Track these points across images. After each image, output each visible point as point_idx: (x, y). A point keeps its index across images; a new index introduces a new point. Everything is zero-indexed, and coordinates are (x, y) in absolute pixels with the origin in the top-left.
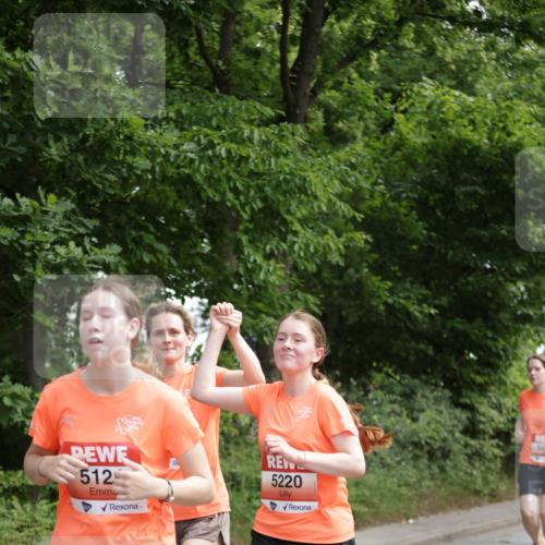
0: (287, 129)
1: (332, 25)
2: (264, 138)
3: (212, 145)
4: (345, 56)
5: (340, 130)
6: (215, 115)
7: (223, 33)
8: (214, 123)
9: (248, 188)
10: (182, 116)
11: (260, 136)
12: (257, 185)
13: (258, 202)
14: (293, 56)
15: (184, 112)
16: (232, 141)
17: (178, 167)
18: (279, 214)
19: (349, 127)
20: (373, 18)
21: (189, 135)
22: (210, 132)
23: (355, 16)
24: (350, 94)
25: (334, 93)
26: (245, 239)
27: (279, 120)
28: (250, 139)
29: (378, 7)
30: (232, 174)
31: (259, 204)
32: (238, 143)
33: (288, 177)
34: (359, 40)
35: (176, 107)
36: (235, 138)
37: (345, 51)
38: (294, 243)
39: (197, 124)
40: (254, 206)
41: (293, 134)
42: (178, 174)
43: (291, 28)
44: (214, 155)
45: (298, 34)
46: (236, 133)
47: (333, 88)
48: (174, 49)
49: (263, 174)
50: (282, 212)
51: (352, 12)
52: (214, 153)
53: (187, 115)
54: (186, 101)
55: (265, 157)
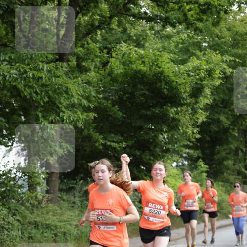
0: (59, 65)
1: (80, 18)
2: (49, 69)
3: (25, 72)
4: (85, 32)
5: (84, 66)
6: (26, 59)
8: (26, 62)
9: (42, 92)
10: (12, 59)
11: (47, 68)
12: (46, 90)
13: (46, 98)
15: (13, 57)
16: (35, 70)
17: (10, 82)
18: (55, 104)
19: (88, 65)
20: (99, 15)
21: (15, 67)
22: (24, 66)
23: (91, 14)
24: (88, 50)
25: (81, 49)
26: (40, 114)
27: (57, 60)
28: (43, 69)
29: (101, 11)
30: (34, 85)
32: (37, 71)
33: (60, 87)
34: (92, 25)
35: (9, 55)
36: (36, 69)
37: (86, 31)
38: (64, 116)
39: (19, 63)
40: (45, 100)
41: (62, 67)
42: (11, 85)
44: (27, 77)
46: (36, 67)
47: (80, 47)
48: (9, 29)
49: (48, 85)
50: (57, 103)
51: (89, 13)
52: (27, 75)
53: (14, 59)
54: (13, 53)
55: (50, 77)
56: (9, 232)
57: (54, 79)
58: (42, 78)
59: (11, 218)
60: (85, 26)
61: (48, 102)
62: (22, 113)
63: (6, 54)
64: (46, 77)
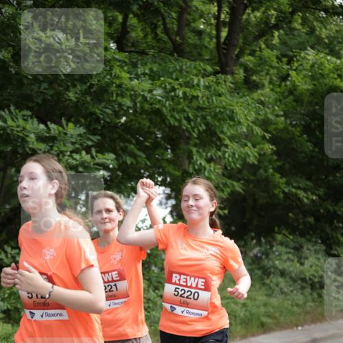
0: (221, 78)
1: (249, 14)
2: (207, 84)
3: (173, 89)
4: (257, 33)
5: (254, 81)
6: (174, 71)
7: (180, 19)
8: (174, 76)
9: (197, 117)
10: (154, 72)
11: (204, 82)
12: (202, 115)
13: (203, 125)
14: (224, 34)
15: (155, 69)
16: (186, 87)
17: (152, 104)
18: (216, 134)
19: (260, 79)
20: (275, 10)
21: (159, 83)
22: (172, 81)
23: (264, 9)
24: (261, 58)
25: (251, 58)
26: (194, 150)
27: (216, 73)
28: (198, 85)
29: (278, 3)
30: (186, 108)
31: (203, 127)
32: (190, 87)
33: (222, 110)
34: (267, 23)
35: (149, 66)
36: (188, 84)
37: (257, 31)
38: (225, 152)
39: (163, 76)
40: (201, 129)
41: (225, 81)
42: (152, 108)
43: (223, 16)
44: (175, 96)
45: (227, 20)
46: (189, 82)
47: (250, 54)
48: (148, 30)
49: (206, 108)
50: (218, 132)
51: (262, 6)
52: (175, 94)
53: (157, 71)
54: (155, 63)
55: (209, 96)
56: (149, 312)
57: (214, 98)
58: (197, 97)
59: (153, 293)
60: (256, 25)
61: (205, 131)
62: (169, 147)
63: (146, 64)
64: (203, 97)
